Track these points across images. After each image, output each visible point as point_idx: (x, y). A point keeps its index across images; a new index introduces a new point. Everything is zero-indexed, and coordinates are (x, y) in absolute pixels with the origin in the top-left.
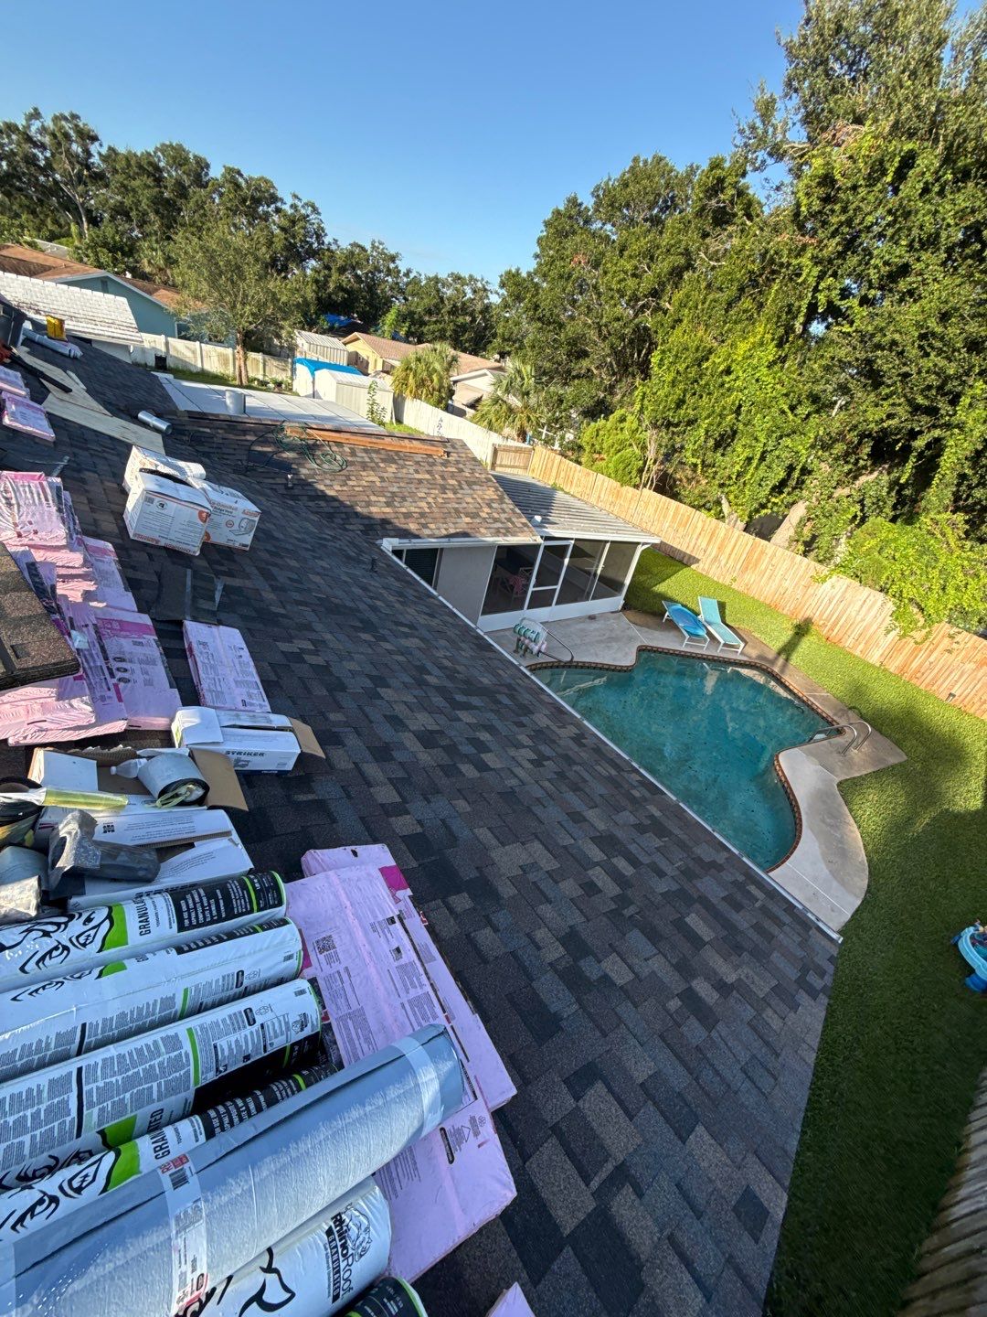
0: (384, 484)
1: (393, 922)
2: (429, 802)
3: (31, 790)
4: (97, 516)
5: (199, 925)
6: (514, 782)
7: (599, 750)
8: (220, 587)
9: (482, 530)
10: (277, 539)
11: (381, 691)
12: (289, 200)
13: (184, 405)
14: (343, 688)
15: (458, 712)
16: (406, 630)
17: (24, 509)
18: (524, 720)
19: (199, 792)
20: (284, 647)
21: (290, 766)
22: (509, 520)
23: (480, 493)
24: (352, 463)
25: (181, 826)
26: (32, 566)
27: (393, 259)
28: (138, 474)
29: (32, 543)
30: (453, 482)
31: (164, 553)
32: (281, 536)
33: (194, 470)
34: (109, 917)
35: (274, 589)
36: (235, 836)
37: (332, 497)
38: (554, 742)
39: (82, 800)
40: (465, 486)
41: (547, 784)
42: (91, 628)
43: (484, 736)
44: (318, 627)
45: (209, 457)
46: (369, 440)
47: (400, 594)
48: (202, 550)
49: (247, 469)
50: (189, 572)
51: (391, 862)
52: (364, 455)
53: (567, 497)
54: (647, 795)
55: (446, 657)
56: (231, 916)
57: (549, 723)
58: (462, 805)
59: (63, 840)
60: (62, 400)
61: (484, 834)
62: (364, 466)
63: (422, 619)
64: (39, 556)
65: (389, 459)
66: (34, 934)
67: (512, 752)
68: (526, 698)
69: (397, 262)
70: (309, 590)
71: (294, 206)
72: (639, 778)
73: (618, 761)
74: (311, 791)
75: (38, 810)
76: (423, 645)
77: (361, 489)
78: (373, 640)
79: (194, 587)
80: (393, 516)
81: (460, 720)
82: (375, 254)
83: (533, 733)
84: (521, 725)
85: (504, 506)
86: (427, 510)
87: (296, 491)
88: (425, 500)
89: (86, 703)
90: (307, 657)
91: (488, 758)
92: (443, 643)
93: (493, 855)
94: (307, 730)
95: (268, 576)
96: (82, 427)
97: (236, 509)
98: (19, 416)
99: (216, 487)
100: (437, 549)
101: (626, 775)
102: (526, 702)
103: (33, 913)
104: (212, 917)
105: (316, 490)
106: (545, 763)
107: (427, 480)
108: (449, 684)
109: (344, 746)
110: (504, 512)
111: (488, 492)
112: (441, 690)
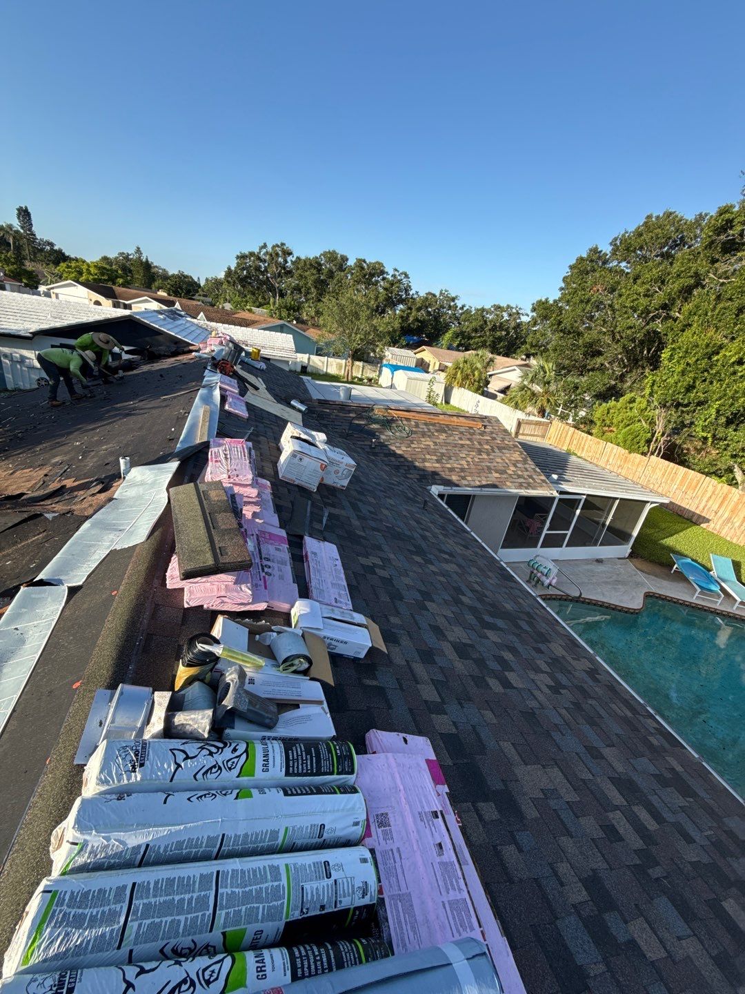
0: (436, 447)
1: (437, 817)
2: (462, 707)
3: (215, 645)
4: (264, 464)
5: (298, 775)
6: (533, 704)
7: (613, 688)
8: (326, 514)
9: (508, 483)
10: (362, 482)
11: (428, 604)
12: (391, 272)
13: (316, 395)
14: (401, 598)
15: (486, 631)
16: (446, 556)
17: (233, 461)
18: (543, 647)
19: (306, 665)
20: (363, 560)
21: (362, 656)
22: (531, 477)
23: (508, 455)
24: (416, 433)
25: (294, 689)
26: (233, 496)
27: (453, 299)
28: (290, 440)
29: (235, 482)
30: (488, 447)
31: (297, 489)
32: (365, 481)
33: (320, 437)
34: (246, 751)
35: (359, 518)
36: (325, 705)
37: (400, 455)
38: (570, 672)
39: (240, 657)
40: (496, 450)
41: (564, 712)
42: (255, 536)
43: (508, 656)
44: (386, 548)
45: (326, 427)
46: (428, 417)
47: (443, 528)
48: (318, 488)
49: (348, 435)
50: (310, 502)
51: (433, 757)
52: (424, 427)
53: (580, 460)
54: (667, 745)
55: (477, 582)
56: (319, 773)
57: (564, 653)
58: (488, 715)
59: (228, 685)
60: (253, 394)
61: (507, 746)
62: (424, 434)
63: (459, 549)
64: (236, 489)
65: (441, 430)
66: (205, 752)
67: (532, 675)
68: (543, 627)
69: (456, 301)
70: (381, 521)
71: (394, 276)
72: (656, 726)
73: (632, 702)
74: (375, 678)
75: (215, 659)
76: (460, 572)
77: (420, 450)
78: (422, 561)
79: (311, 513)
80: (441, 469)
81: (487, 638)
82: (441, 297)
83: (550, 661)
84: (539, 651)
85: (527, 466)
86: (467, 467)
87: (377, 450)
88: (465, 459)
89: (249, 589)
90: (377, 570)
91: (511, 677)
92: (474, 570)
93: (517, 771)
94: (375, 627)
95: (355, 507)
96: (262, 410)
97: (342, 463)
98: (233, 404)
99: (332, 448)
100: (470, 496)
101: (641, 718)
102: (543, 631)
103: (206, 735)
104: (307, 770)
105: (390, 450)
106: (563, 691)
107: (468, 445)
108: (479, 606)
109: (400, 645)
110: (527, 471)
111: (514, 455)
112: (473, 610)
